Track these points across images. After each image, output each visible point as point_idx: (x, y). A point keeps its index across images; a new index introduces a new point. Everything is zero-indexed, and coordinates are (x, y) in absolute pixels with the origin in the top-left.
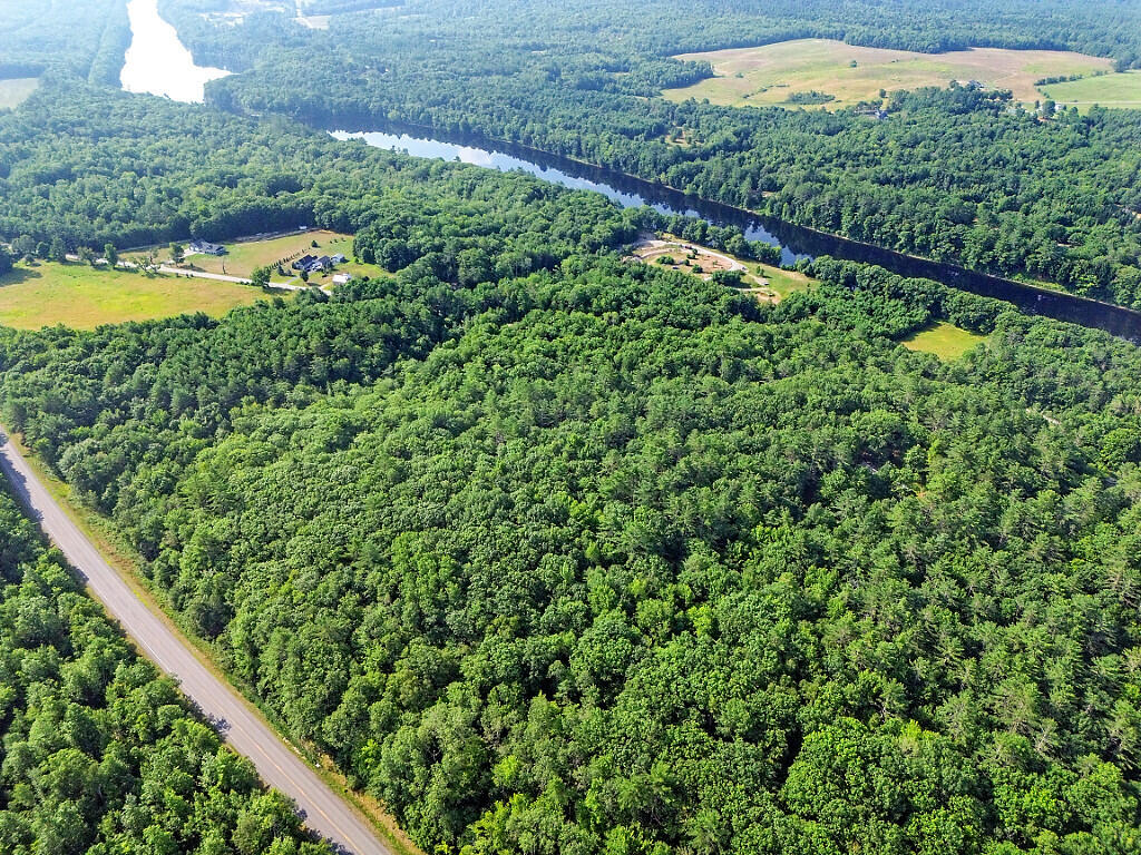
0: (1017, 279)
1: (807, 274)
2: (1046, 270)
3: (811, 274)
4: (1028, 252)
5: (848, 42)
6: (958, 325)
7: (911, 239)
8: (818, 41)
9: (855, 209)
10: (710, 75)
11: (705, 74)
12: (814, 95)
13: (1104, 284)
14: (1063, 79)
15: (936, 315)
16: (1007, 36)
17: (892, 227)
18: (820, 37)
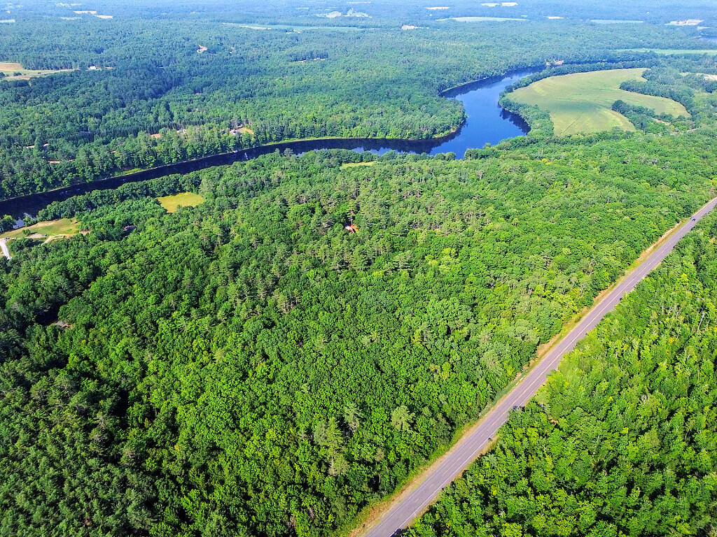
0: (117, 175)
2: (128, 164)
13: (156, 158)
17: (25, 180)
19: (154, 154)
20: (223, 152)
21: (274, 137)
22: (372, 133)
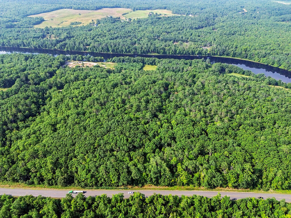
0: (149, 54)
1: (112, 62)
2: (154, 51)
3: (114, 62)
4: (149, 48)
5: (73, 9)
6: (148, 65)
7: (126, 50)
8: (65, 9)
9: (111, 46)
10: (44, 21)
11: (42, 20)
12: (76, 22)
13: (164, 51)
14: (126, 13)
15: (144, 64)
16: (108, 5)
17: (121, 48)
18: (65, 8)
19: (164, 49)
20: (192, 55)
21: (219, 53)
22: (271, 63)
